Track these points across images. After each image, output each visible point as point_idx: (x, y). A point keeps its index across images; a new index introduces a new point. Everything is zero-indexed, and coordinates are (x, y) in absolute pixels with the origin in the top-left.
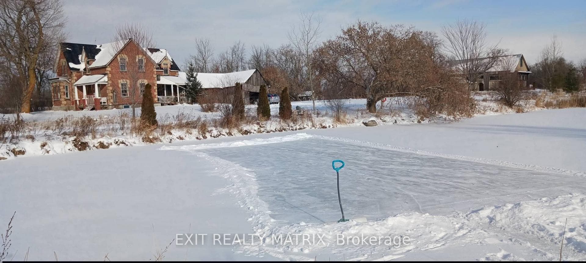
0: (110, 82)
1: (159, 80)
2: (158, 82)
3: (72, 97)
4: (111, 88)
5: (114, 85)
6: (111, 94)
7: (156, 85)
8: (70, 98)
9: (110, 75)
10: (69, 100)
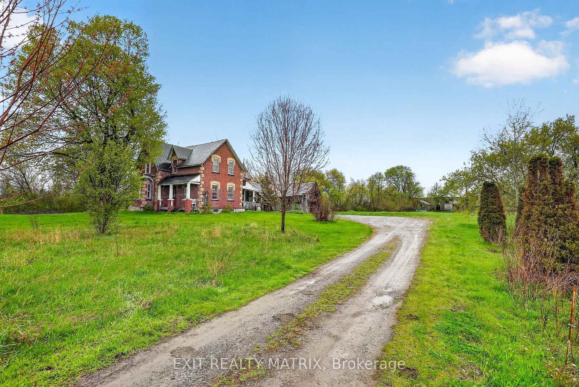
0: (203, 182)
1: (244, 185)
2: (244, 187)
3: (154, 197)
4: (202, 189)
5: (206, 186)
6: (202, 196)
7: (242, 190)
8: (151, 198)
9: (203, 175)
10: (151, 200)
